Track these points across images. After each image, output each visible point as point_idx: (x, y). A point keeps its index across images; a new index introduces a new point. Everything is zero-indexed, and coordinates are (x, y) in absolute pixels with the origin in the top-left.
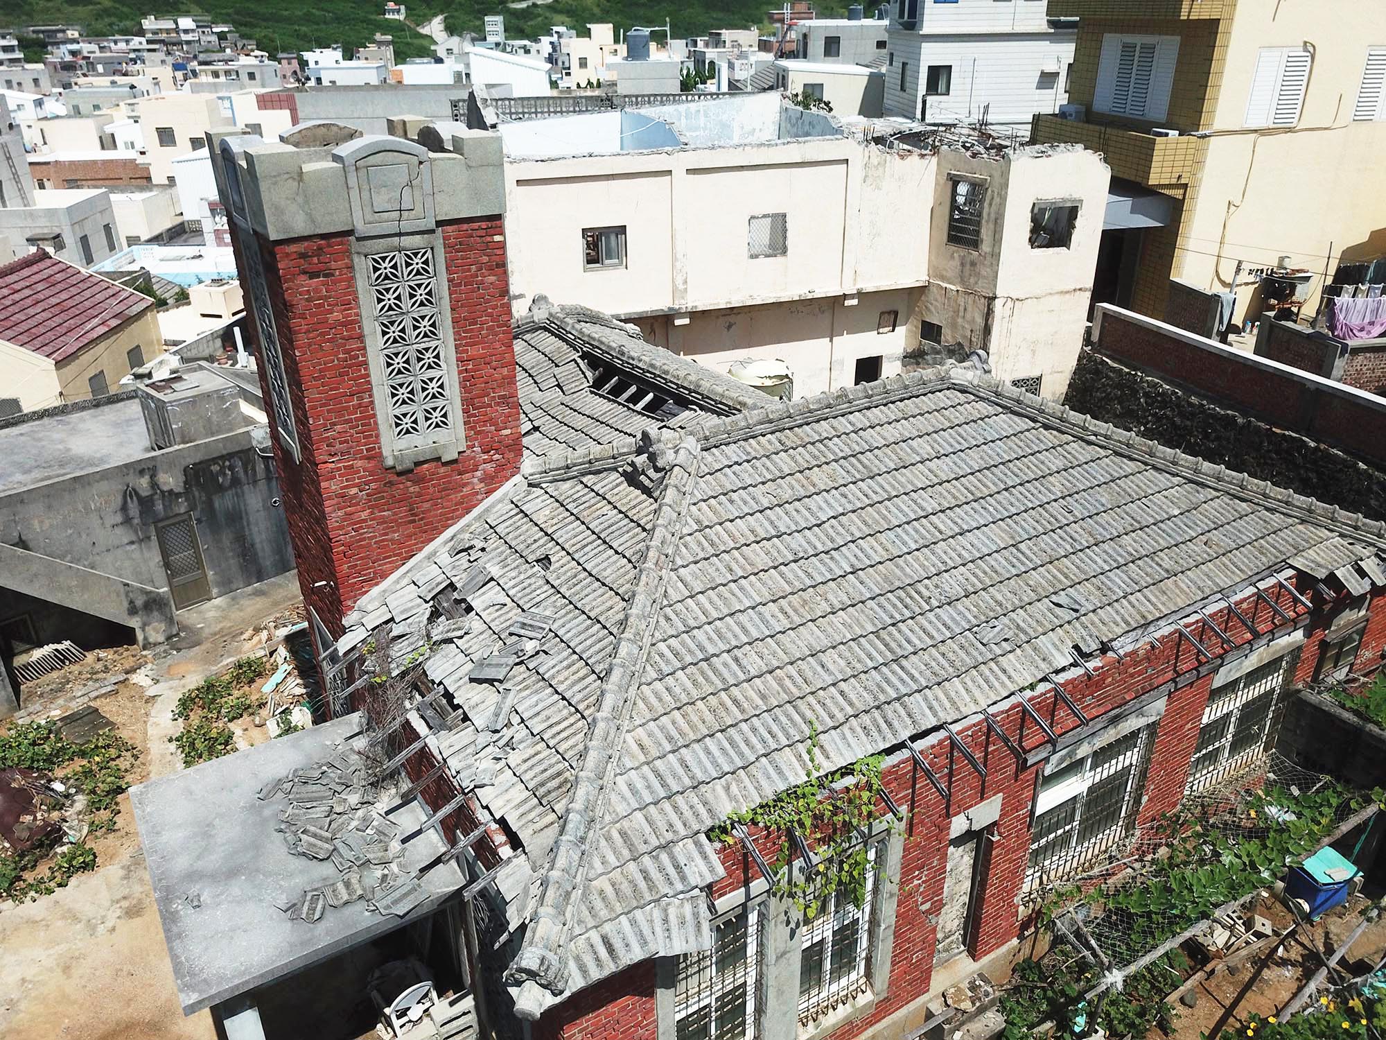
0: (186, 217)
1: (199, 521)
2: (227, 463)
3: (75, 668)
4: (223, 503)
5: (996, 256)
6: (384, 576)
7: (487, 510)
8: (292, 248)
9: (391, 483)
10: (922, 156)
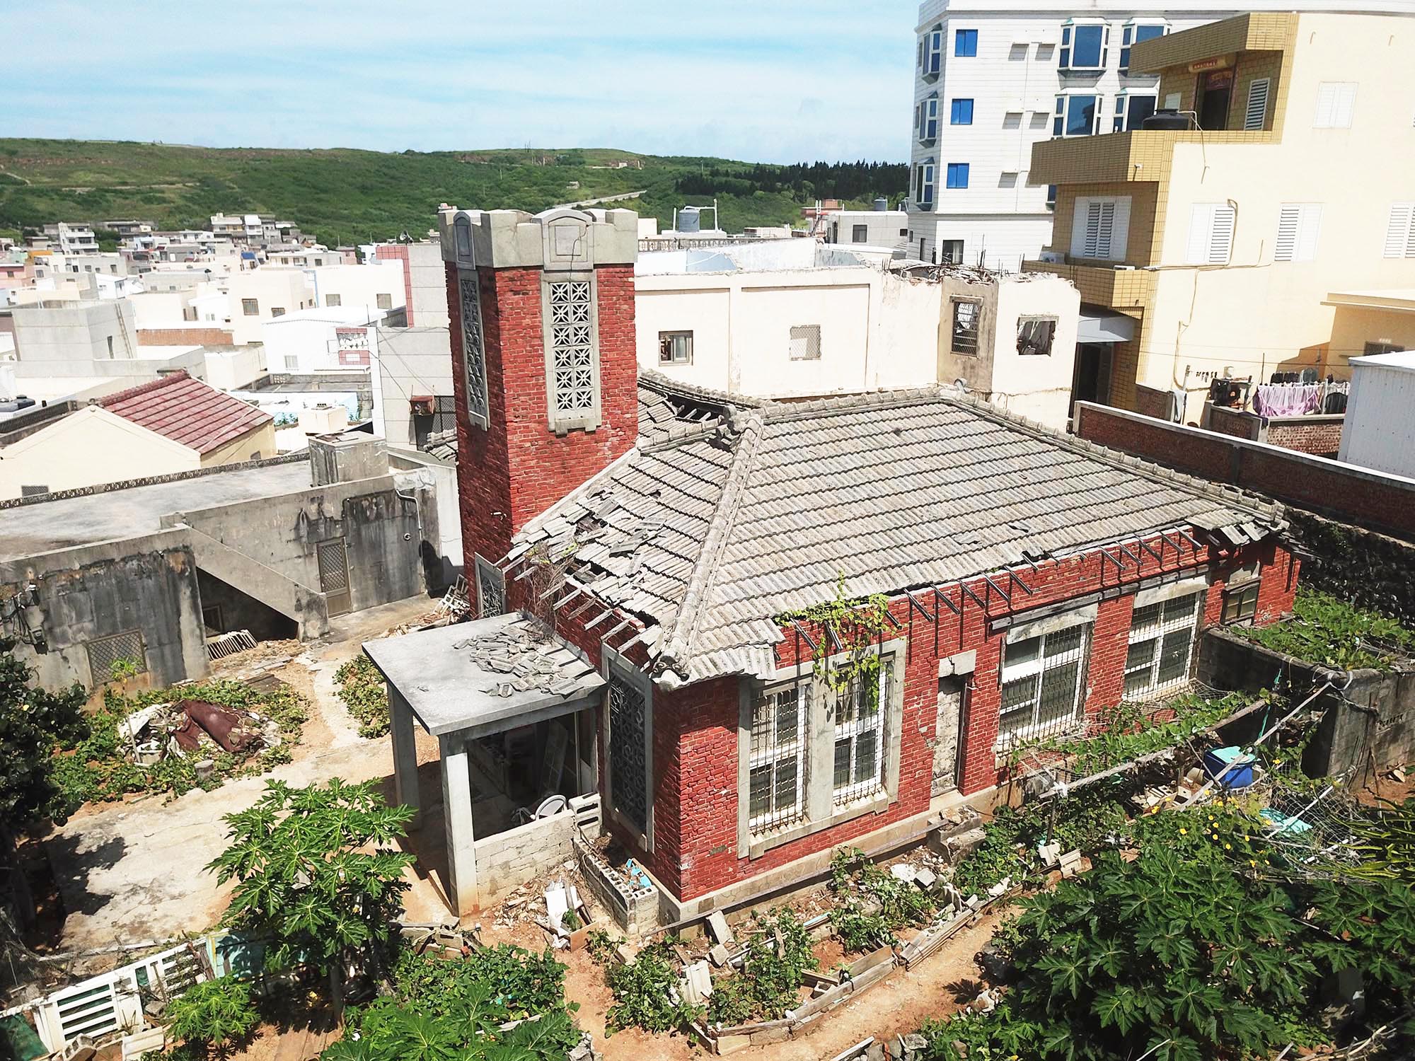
0: (270, 372)
1: (349, 545)
2: (374, 500)
3: (251, 652)
4: (368, 532)
5: (990, 359)
6: (542, 510)
7: (613, 470)
8: (506, 274)
9: (552, 443)
10: (930, 283)
